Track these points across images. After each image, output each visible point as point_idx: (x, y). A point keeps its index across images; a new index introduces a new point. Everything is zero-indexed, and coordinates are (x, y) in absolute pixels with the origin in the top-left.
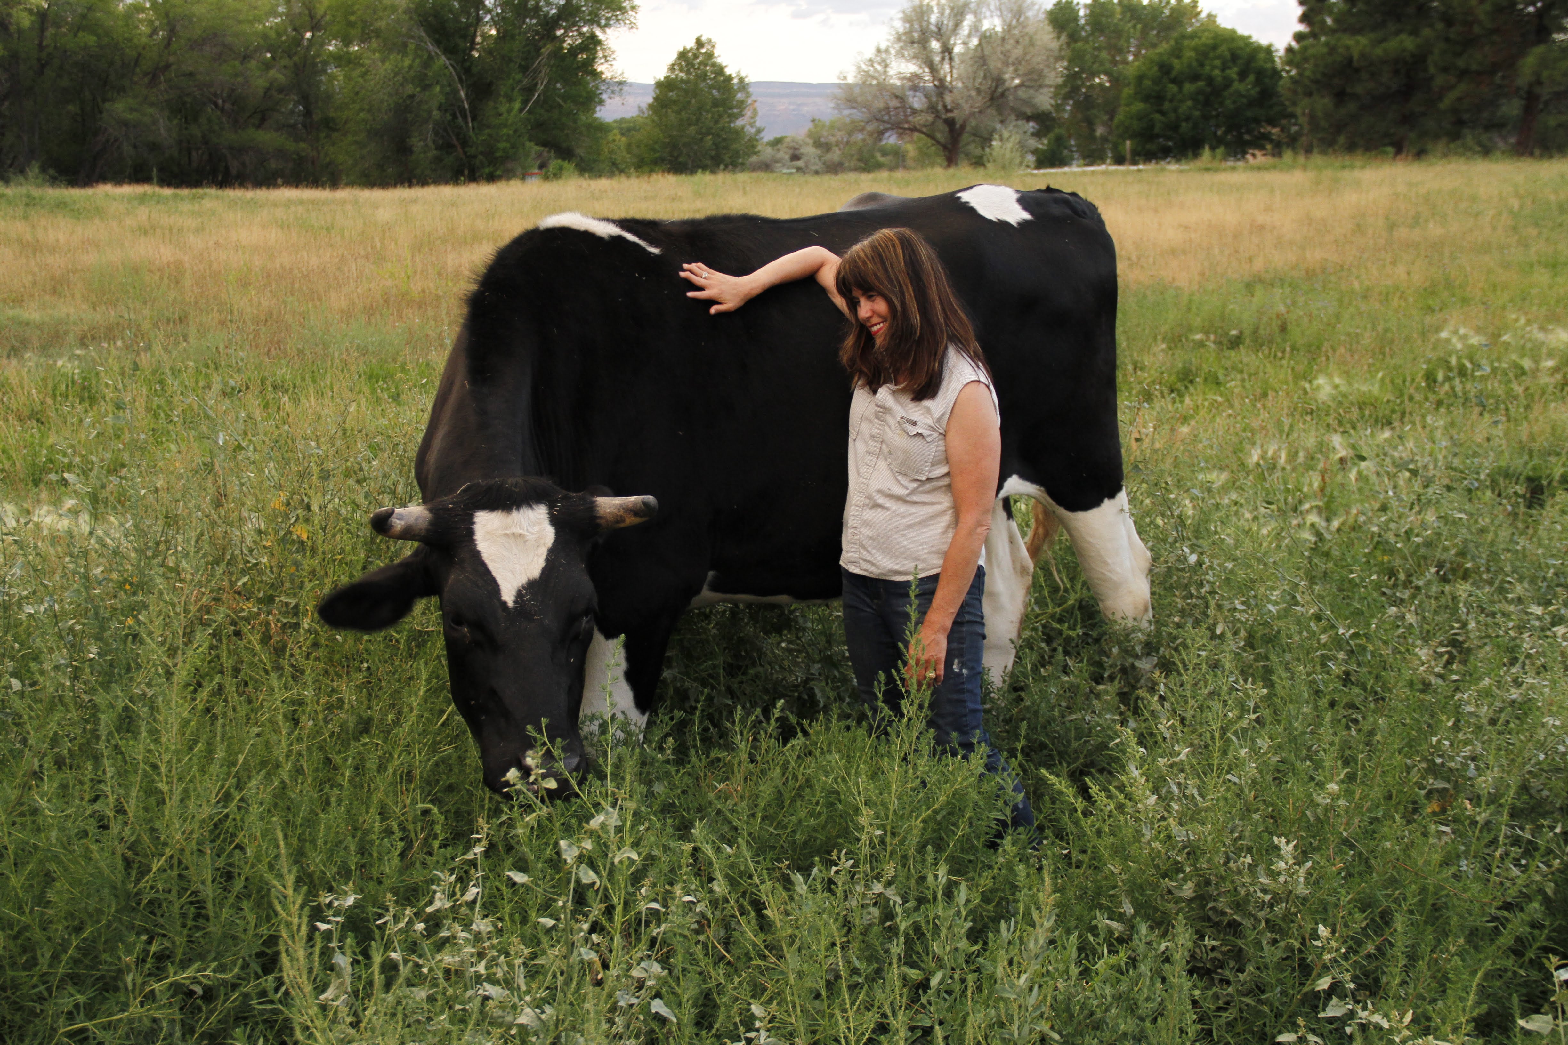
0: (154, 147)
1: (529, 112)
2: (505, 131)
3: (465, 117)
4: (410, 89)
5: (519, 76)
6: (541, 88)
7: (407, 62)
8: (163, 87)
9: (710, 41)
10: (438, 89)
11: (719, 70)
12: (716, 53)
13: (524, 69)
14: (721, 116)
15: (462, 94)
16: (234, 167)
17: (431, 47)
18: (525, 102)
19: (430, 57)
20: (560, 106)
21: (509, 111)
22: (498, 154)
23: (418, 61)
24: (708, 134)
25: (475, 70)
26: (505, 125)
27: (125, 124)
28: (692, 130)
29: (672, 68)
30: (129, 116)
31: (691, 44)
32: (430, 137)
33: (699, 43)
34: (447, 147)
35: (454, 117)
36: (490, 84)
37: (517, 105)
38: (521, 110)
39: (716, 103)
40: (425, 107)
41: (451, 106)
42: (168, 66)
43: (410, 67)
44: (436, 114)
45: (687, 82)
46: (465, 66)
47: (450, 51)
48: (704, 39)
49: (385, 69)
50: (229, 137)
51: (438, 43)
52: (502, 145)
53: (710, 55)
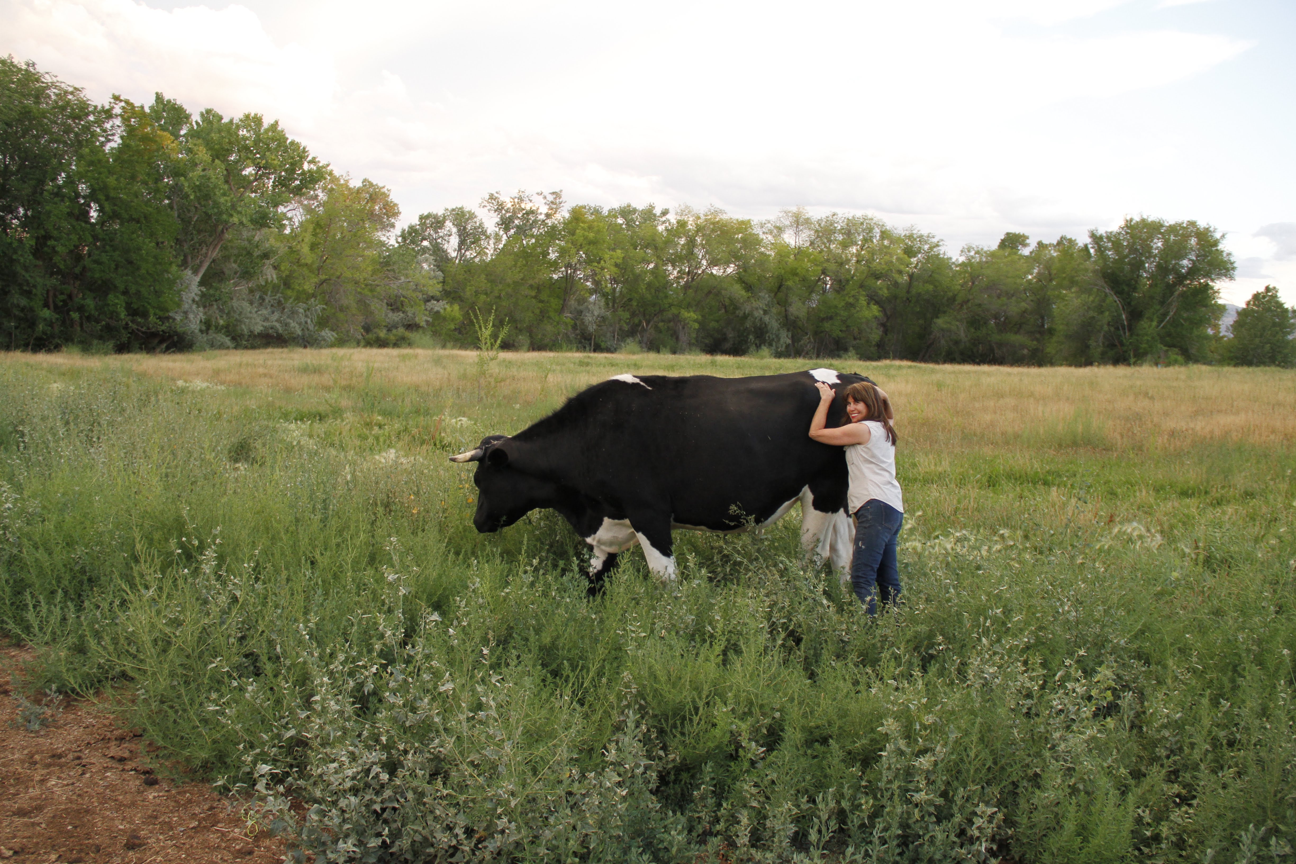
0: (957, 343)
1: (1163, 327)
2: (1146, 338)
3: (1124, 329)
4: (1091, 313)
5: (1158, 307)
6: (1171, 314)
7: (1091, 298)
8: (965, 311)
9: (1274, 288)
10: (1107, 313)
11: (1280, 305)
12: (1279, 294)
13: (1162, 303)
14: (1277, 333)
15: (1124, 317)
16: (998, 353)
17: (1107, 291)
18: (1160, 322)
19: (1106, 295)
20: (1182, 325)
21: (1150, 326)
22: (1141, 351)
23: (1098, 298)
24: (1266, 343)
25: (1133, 303)
26: (1147, 335)
27: (942, 330)
28: (1257, 340)
29: (1248, 303)
30: (945, 326)
31: (1262, 289)
32: (1101, 339)
33: (1268, 289)
34: (1112, 346)
35: (1117, 329)
36: (1142, 312)
37: (1154, 324)
38: (1157, 327)
39: (1274, 324)
40: (1099, 323)
41: (1116, 323)
42: (968, 301)
43: (1093, 301)
44: (1106, 328)
45: (1257, 312)
46: (1127, 303)
47: (1119, 293)
48: (1271, 287)
49: (1077, 302)
50: (996, 337)
51: (1112, 288)
52: (1144, 346)
53: (1274, 297)
